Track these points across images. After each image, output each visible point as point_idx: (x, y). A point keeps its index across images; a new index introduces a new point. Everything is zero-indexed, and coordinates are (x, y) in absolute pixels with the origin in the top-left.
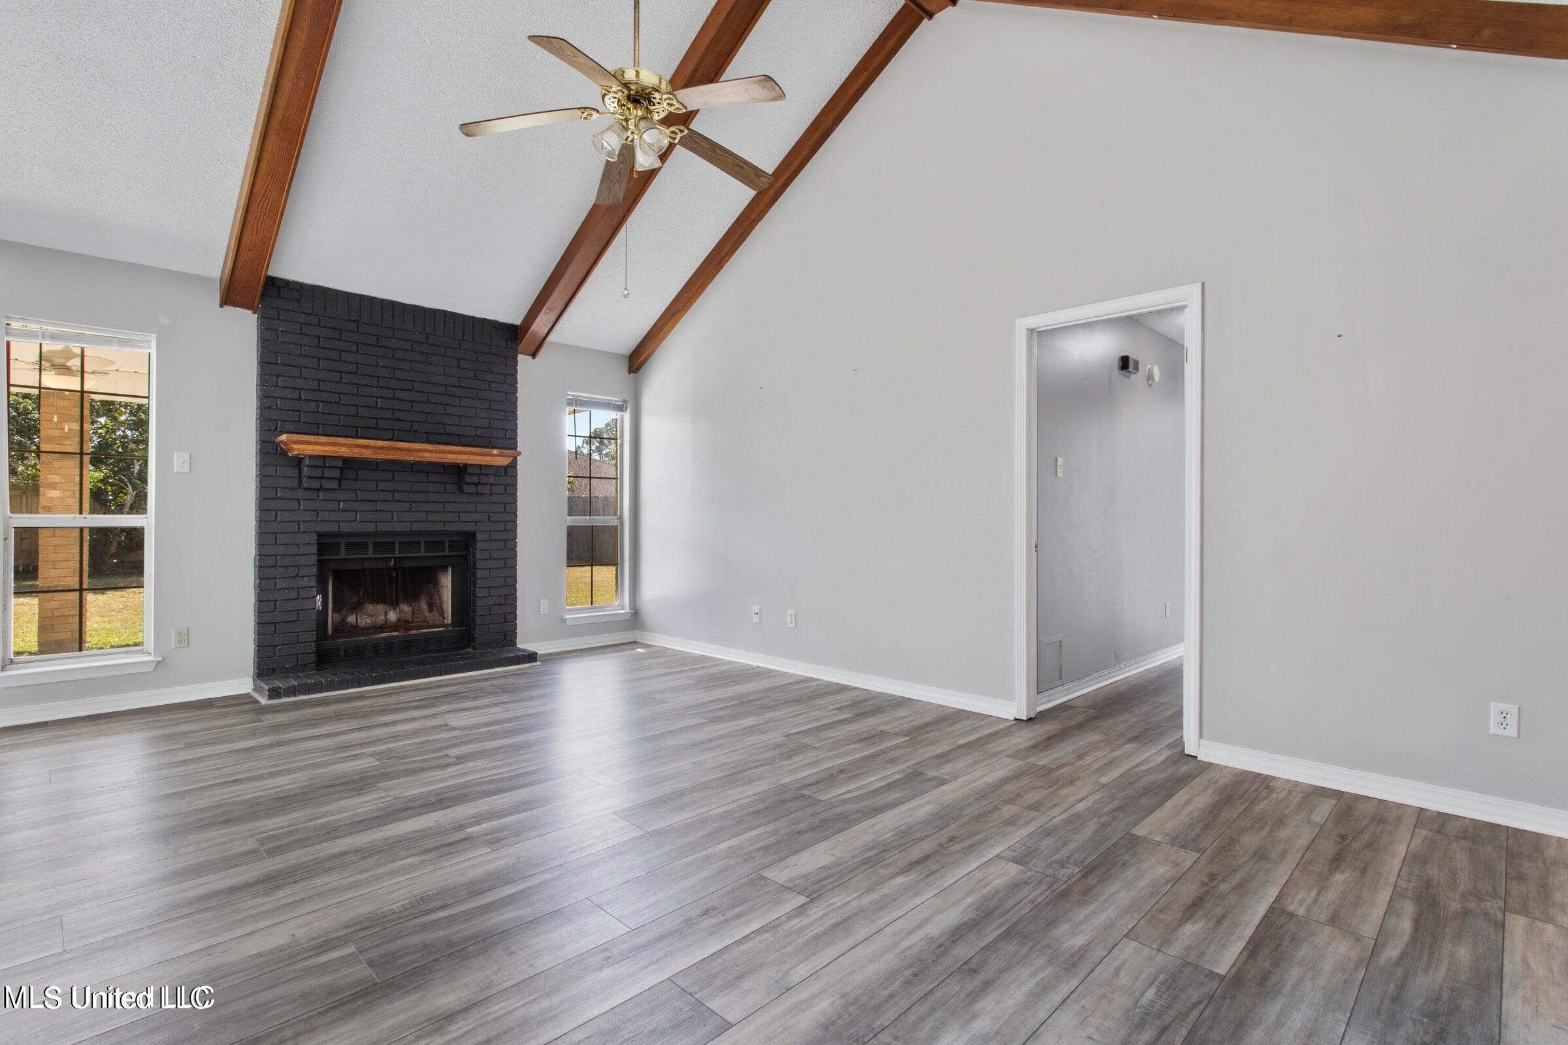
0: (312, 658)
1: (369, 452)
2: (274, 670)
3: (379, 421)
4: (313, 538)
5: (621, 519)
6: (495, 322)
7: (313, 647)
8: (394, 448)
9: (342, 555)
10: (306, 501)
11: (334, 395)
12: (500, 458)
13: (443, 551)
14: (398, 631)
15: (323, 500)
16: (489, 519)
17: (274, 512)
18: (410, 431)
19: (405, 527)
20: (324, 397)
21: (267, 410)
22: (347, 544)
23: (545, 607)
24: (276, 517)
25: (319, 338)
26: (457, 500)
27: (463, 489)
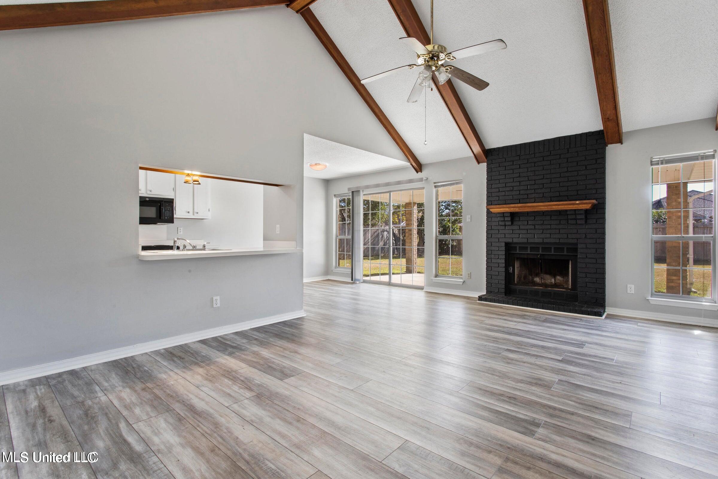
0: (503, 290)
1: (517, 209)
4: (503, 244)
5: (714, 236)
7: (504, 286)
9: (518, 252)
10: (501, 230)
11: (511, 187)
13: (564, 252)
15: (507, 230)
16: (586, 237)
17: (491, 234)
20: (508, 189)
22: (519, 247)
23: (631, 289)
24: (491, 236)
25: (505, 167)
26: (566, 228)
27: (569, 222)
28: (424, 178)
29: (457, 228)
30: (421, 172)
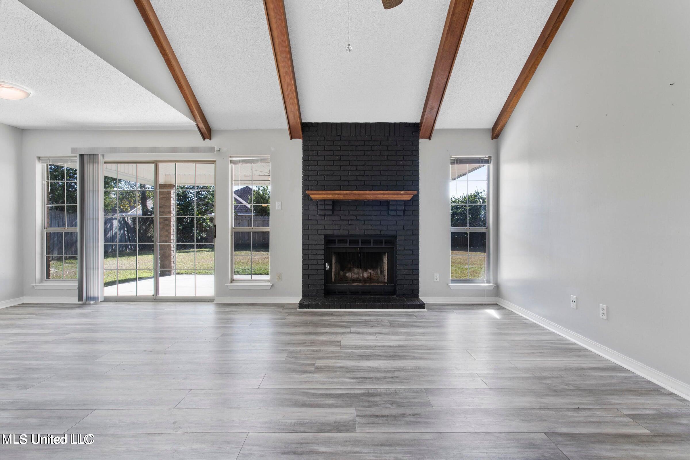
0: (322, 292)
2: (308, 295)
3: (350, 181)
4: (323, 237)
5: (488, 228)
6: (407, 123)
7: (323, 287)
8: (352, 194)
9: (336, 246)
10: (320, 221)
11: (331, 171)
12: (406, 196)
14: (361, 283)
15: (326, 220)
16: (404, 229)
17: (308, 226)
18: (364, 185)
19: (362, 233)
20: (327, 173)
21: (305, 181)
22: (339, 240)
23: (437, 277)
24: (309, 228)
25: (325, 146)
26: (387, 219)
27: (390, 213)
28: (216, 149)
29: (207, 219)
30: (210, 140)
